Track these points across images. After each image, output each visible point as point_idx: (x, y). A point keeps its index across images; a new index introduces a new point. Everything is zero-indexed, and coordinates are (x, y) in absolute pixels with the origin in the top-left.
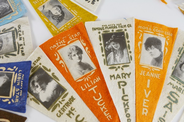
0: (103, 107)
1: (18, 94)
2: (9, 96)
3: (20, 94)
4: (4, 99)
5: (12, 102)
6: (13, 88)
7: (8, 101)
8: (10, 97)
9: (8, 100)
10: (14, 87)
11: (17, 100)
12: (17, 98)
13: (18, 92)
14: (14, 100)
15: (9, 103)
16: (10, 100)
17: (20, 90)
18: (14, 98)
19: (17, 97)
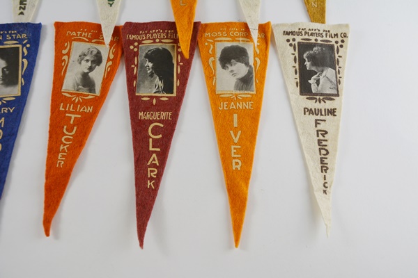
0: (65, 147)
1: (14, 35)
2: (18, 48)
3: (14, 34)
4: (23, 53)
5: (27, 43)
6: (7, 44)
7: (27, 48)
8: (20, 46)
9: (25, 48)
10: (5, 43)
11: (24, 36)
12: (21, 36)
13: (12, 37)
14: (24, 39)
15: (28, 46)
16: (24, 45)
17: (8, 33)
18: (20, 41)
19: (19, 36)
